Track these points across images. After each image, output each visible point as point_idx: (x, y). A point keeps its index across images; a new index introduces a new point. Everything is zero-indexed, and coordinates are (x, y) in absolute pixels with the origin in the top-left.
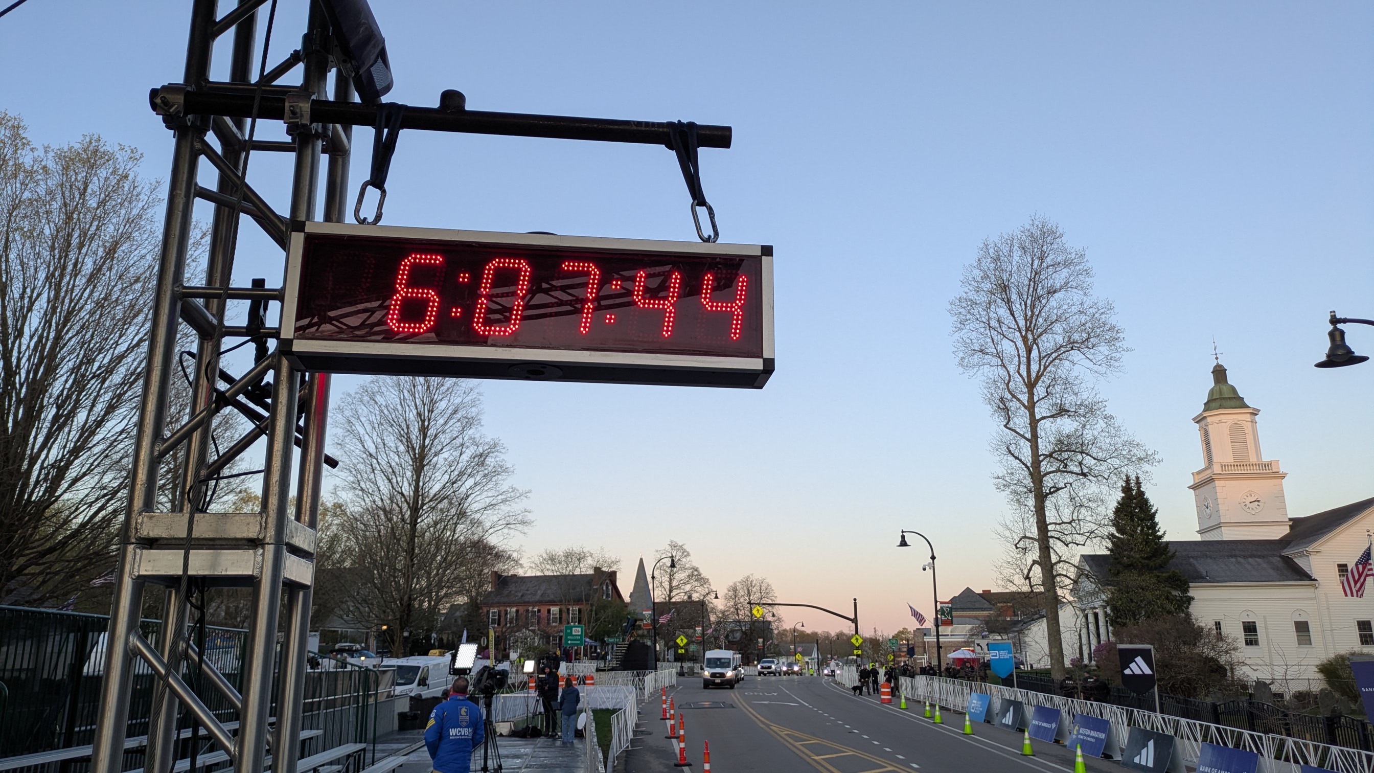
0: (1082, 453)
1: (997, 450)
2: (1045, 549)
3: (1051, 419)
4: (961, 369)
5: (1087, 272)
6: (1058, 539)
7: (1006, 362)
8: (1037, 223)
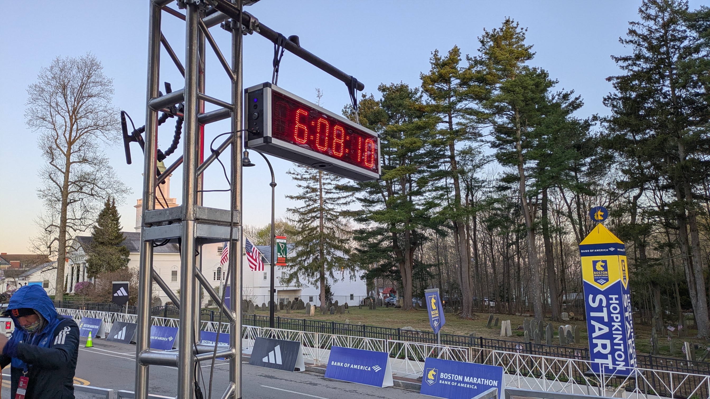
0: (94, 184)
1: (43, 175)
2: (63, 232)
3: (78, 164)
4: (28, 126)
5: (111, 91)
6: (71, 227)
7: (57, 127)
8: (90, 57)
